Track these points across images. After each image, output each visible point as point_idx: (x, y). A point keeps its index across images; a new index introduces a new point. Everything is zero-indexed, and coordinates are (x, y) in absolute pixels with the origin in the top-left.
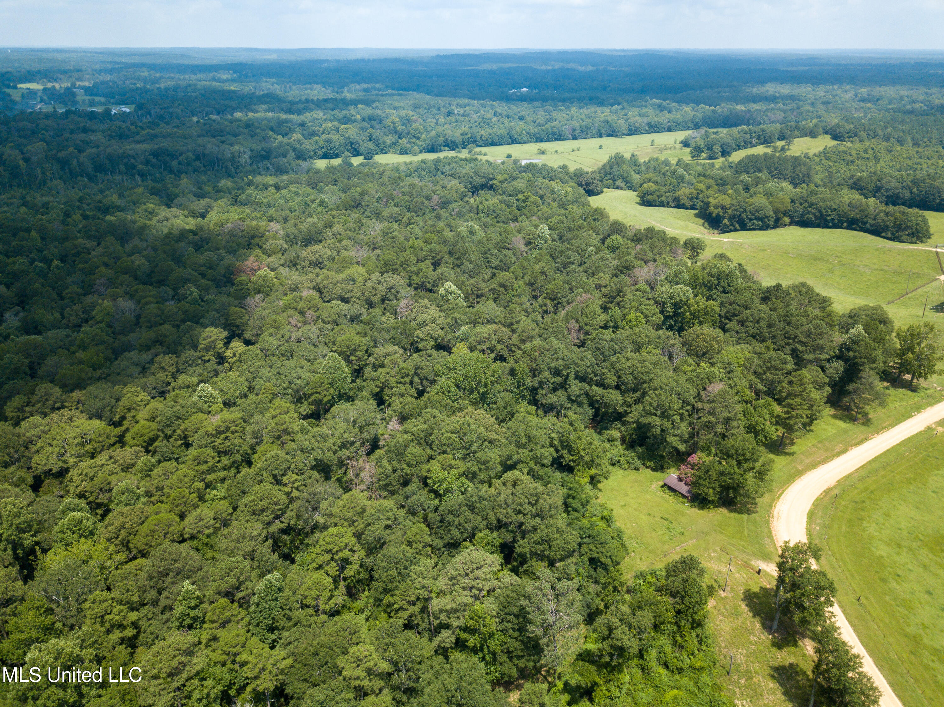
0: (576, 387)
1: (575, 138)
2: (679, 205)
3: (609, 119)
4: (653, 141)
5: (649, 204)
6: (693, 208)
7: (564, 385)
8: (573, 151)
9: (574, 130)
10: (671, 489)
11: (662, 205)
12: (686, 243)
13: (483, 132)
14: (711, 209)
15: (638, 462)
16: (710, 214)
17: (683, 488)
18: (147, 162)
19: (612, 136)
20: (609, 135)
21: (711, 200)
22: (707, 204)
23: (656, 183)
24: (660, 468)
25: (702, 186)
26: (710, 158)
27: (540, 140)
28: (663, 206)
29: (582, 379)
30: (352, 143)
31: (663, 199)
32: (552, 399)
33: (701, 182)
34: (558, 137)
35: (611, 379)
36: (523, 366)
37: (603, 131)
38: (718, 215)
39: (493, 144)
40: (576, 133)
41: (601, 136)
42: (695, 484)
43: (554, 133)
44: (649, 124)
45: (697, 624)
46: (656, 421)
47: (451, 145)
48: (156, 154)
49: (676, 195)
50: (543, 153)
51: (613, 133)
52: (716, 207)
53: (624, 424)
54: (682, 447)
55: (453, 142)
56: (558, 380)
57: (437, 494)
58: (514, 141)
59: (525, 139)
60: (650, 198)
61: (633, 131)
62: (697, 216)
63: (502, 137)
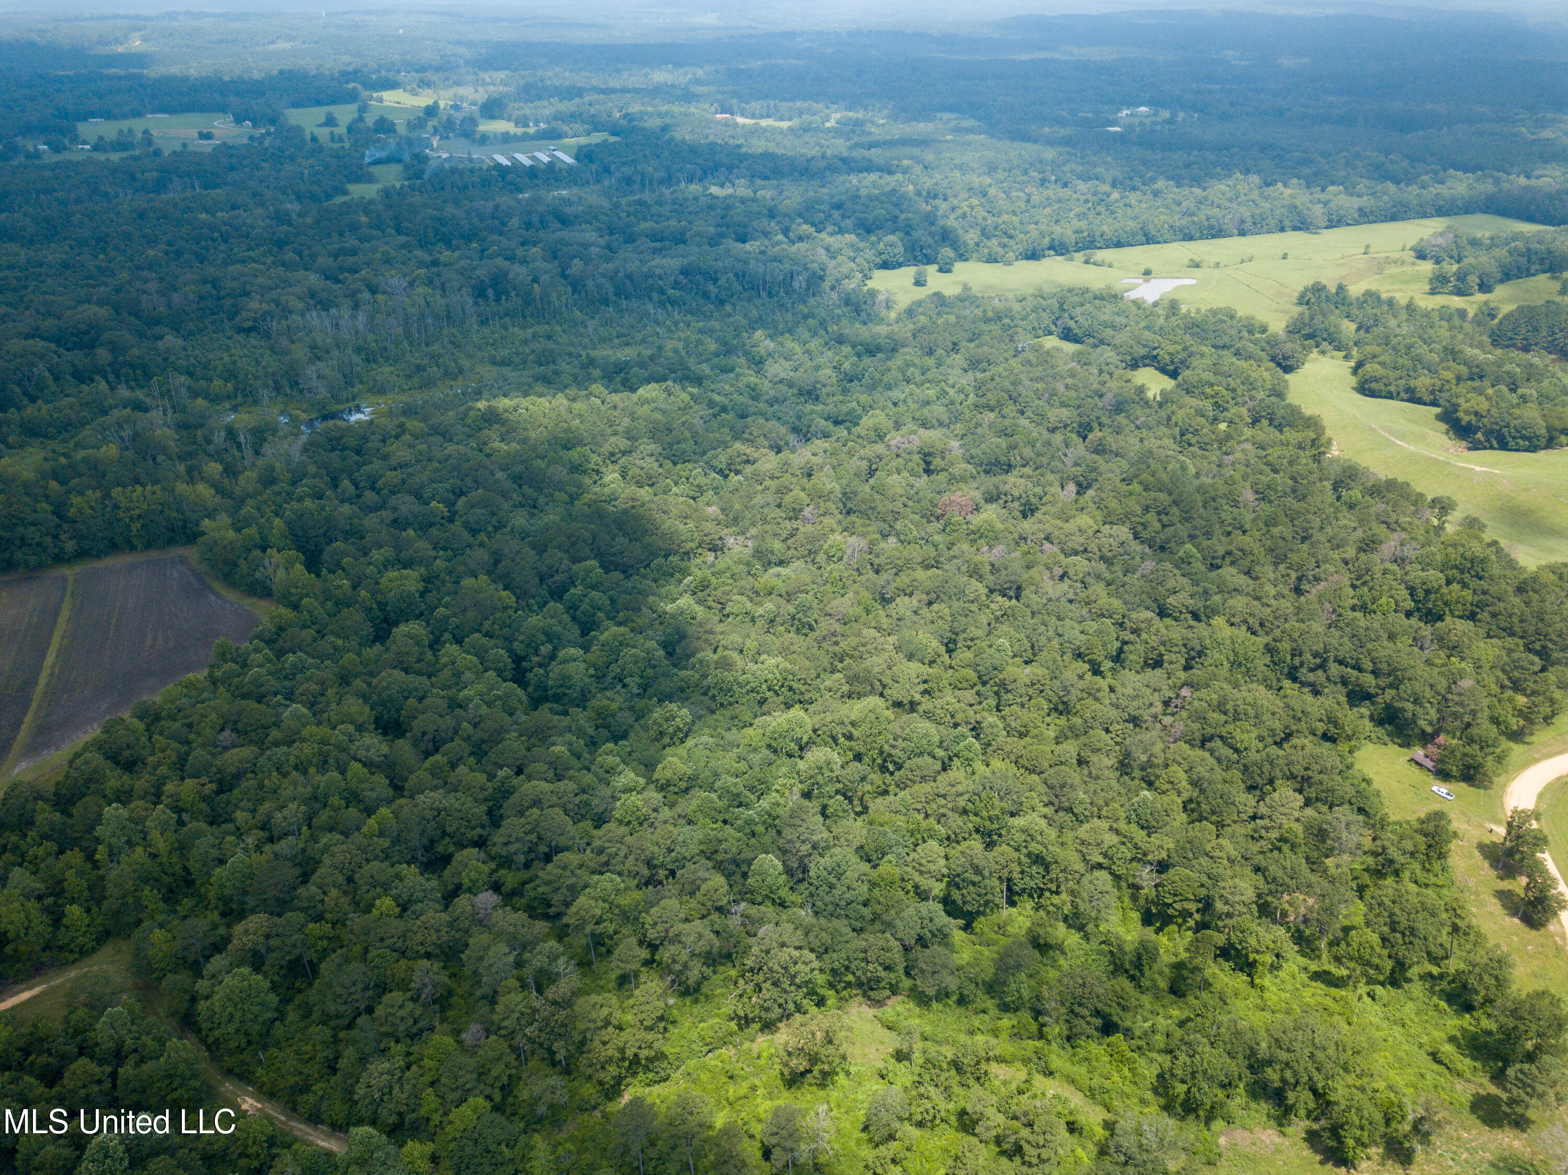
0: (1334, 669)
1: (1242, 233)
2: (1413, 398)
3: (1298, 202)
4: (1368, 247)
5: (1372, 394)
6: (1434, 403)
7: (1322, 666)
8: (1243, 262)
9: (1243, 221)
10: (1417, 763)
11: (1390, 396)
12: (1433, 501)
13: (1105, 228)
14: (1461, 414)
15: (1387, 739)
16: (1458, 420)
17: (1429, 764)
18: (676, 285)
19: (1300, 229)
20: (1295, 229)
21: (1461, 401)
22: (1455, 407)
23: (1382, 364)
24: (1406, 745)
25: (1449, 375)
26: (1460, 293)
27: (1189, 237)
28: (1392, 398)
29: (1341, 663)
30: (922, 248)
31: (1392, 388)
32: (1311, 677)
33: (1448, 369)
34: (1216, 232)
35: (1368, 665)
36: (1285, 646)
37: (1287, 223)
38: (1469, 423)
39: (1119, 245)
40: (1246, 226)
41: (1282, 230)
42: (1441, 761)
43: (1211, 227)
44: (1360, 209)
45: (1442, 856)
46: (1409, 706)
47: (1060, 249)
48: (685, 272)
49: (1412, 383)
50: (1197, 266)
51: (1303, 225)
52: (1467, 412)
53: (1373, 704)
54: (1429, 729)
55: (1061, 244)
56: (1318, 661)
57: (1237, 751)
58: (1150, 240)
59: (1167, 236)
60: (1374, 385)
61: (1335, 222)
62: (1439, 418)
63: (1134, 234)
